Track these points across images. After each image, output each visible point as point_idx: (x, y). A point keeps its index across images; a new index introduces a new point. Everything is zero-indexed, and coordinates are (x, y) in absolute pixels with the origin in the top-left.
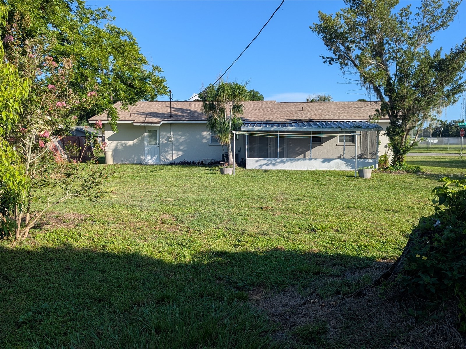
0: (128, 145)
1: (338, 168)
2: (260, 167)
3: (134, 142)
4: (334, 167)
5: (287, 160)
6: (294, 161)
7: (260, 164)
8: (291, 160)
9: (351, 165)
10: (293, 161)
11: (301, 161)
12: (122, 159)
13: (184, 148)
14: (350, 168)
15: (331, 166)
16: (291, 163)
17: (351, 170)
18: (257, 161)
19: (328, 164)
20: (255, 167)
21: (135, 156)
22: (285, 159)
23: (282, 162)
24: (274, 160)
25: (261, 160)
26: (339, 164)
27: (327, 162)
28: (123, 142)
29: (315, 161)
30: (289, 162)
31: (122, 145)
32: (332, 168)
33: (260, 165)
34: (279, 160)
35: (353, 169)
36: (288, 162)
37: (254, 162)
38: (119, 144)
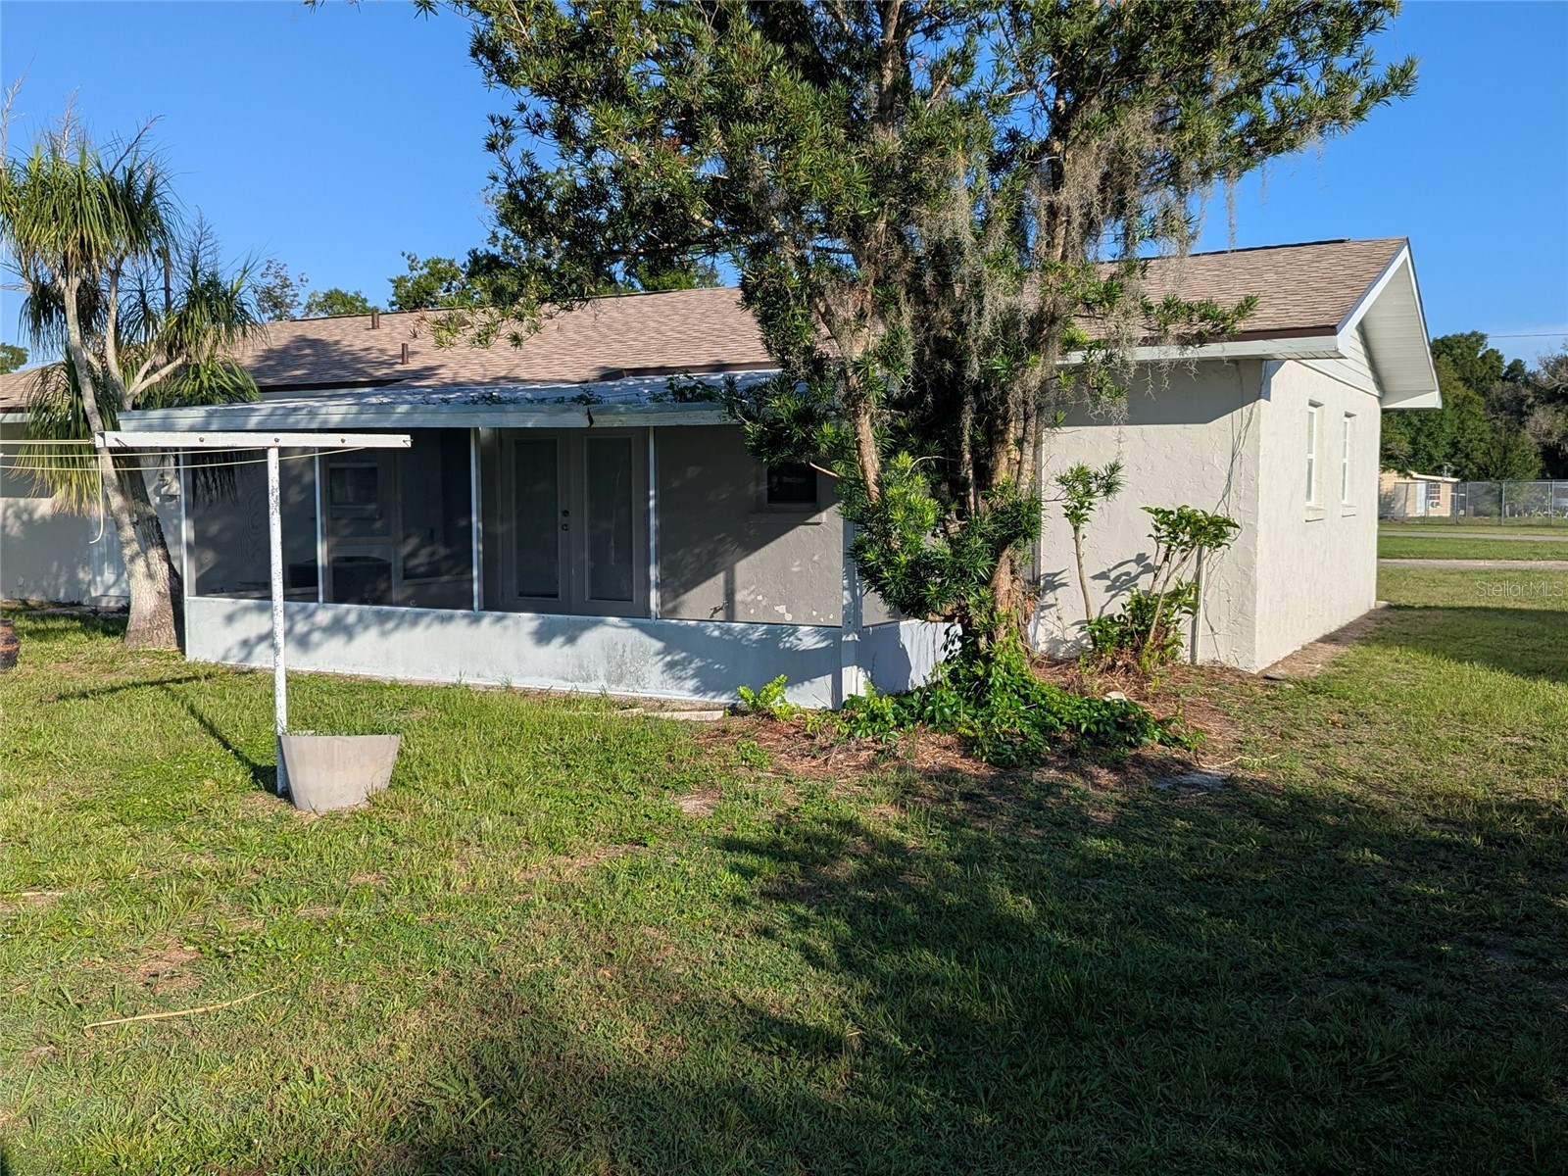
1: (619, 681)
2: (242, 655)
4: (601, 672)
5: (361, 618)
6: (397, 627)
7: (242, 636)
8: (382, 618)
9: (697, 663)
10: (390, 625)
11: (429, 626)
14: (691, 684)
15: (581, 667)
16: (384, 634)
17: (695, 698)
18: (230, 618)
19: (567, 649)
20: (221, 653)
22: (351, 611)
23: (337, 627)
24: (303, 609)
25: (246, 610)
26: (628, 655)
27: (559, 640)
29: (498, 628)
30: (373, 633)
32: (587, 679)
33: (245, 643)
34: (324, 615)
35: (705, 693)
36: (366, 628)
37: (219, 620)
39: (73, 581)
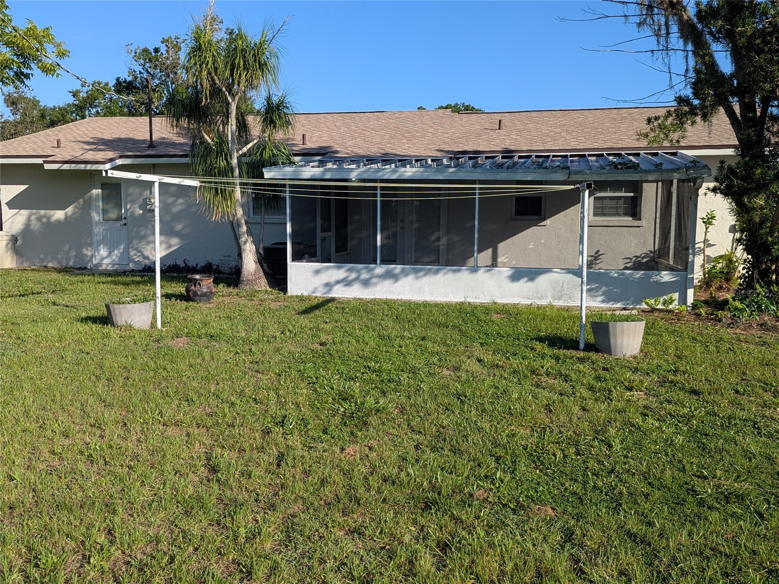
0: (53, 219)
1: (560, 298)
2: (325, 290)
3: (66, 214)
4: (549, 294)
5: (403, 271)
6: (426, 274)
7: (325, 281)
8: (417, 271)
9: (604, 288)
10: (421, 274)
11: (445, 274)
12: (42, 256)
13: (184, 227)
14: (600, 298)
15: (537, 292)
16: (417, 278)
17: (603, 305)
18: (317, 272)
19: (530, 284)
20: (311, 289)
21: (70, 249)
22: (397, 268)
23: (388, 275)
24: (366, 268)
25: (329, 268)
26: (565, 286)
27: (525, 279)
28: (42, 212)
29: (488, 274)
30: (411, 278)
31: (39, 219)
32: (541, 298)
33: (327, 285)
34: (380, 269)
35: (608, 302)
36: (406, 275)
37: (310, 274)
38: (33, 217)
39: (80, 256)
